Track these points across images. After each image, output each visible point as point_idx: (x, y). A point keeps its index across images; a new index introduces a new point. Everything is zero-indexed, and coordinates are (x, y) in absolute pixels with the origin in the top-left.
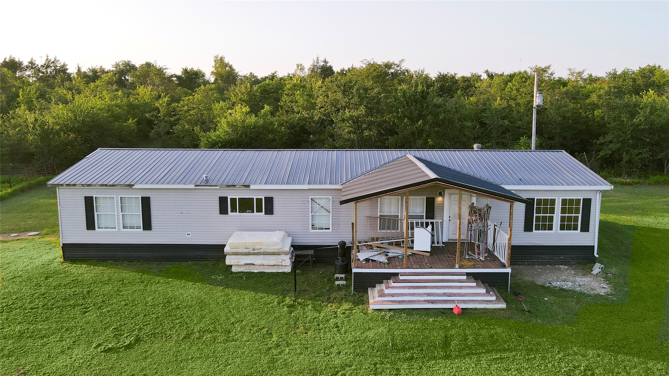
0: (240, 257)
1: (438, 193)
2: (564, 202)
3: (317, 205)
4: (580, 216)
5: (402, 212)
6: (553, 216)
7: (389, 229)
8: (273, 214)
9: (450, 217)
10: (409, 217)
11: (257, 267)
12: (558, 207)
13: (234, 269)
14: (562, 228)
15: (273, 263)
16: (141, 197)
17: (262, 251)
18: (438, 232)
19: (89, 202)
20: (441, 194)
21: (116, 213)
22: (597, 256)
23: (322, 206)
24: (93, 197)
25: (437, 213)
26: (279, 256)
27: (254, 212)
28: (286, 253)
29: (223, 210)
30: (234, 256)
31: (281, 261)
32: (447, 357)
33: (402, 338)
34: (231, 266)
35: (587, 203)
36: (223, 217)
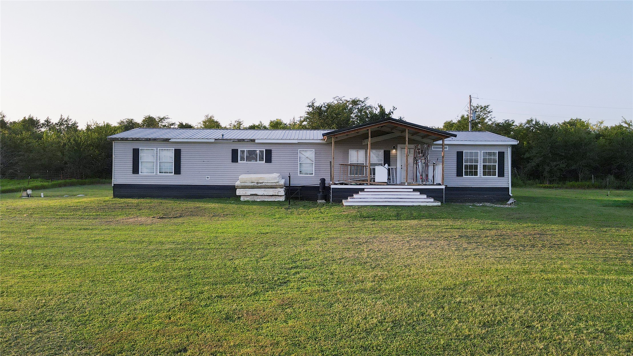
0: (247, 189)
1: (392, 147)
2: (485, 154)
3: (304, 156)
5: (366, 161)
6: (477, 165)
7: (356, 174)
8: (271, 162)
9: (402, 166)
10: (371, 164)
11: (259, 197)
12: (481, 157)
14: (484, 174)
15: (271, 194)
16: (175, 149)
17: (263, 184)
18: (393, 175)
19: (136, 153)
20: (394, 148)
21: (155, 161)
22: (511, 195)
24: (139, 149)
25: (392, 162)
26: (276, 189)
27: (257, 161)
28: (281, 187)
30: (242, 189)
31: (278, 192)
33: (367, 214)
35: (501, 155)
36: (234, 164)
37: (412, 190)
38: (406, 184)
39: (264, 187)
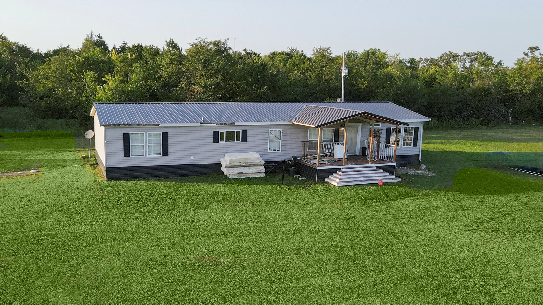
0: (235, 168)
3: (273, 135)
4: (413, 137)
5: (321, 138)
6: (400, 138)
8: (247, 142)
11: (245, 174)
13: (228, 177)
14: (404, 145)
15: (255, 171)
16: (163, 133)
17: (248, 164)
19: (126, 137)
20: (342, 127)
21: (145, 144)
22: (421, 160)
23: (276, 136)
24: (129, 134)
25: (340, 138)
27: (235, 141)
28: (261, 165)
29: (216, 140)
30: (230, 169)
31: (259, 170)
34: (227, 175)
35: (417, 129)
36: (216, 144)
37: (376, 168)
38: (370, 163)
39: (248, 166)
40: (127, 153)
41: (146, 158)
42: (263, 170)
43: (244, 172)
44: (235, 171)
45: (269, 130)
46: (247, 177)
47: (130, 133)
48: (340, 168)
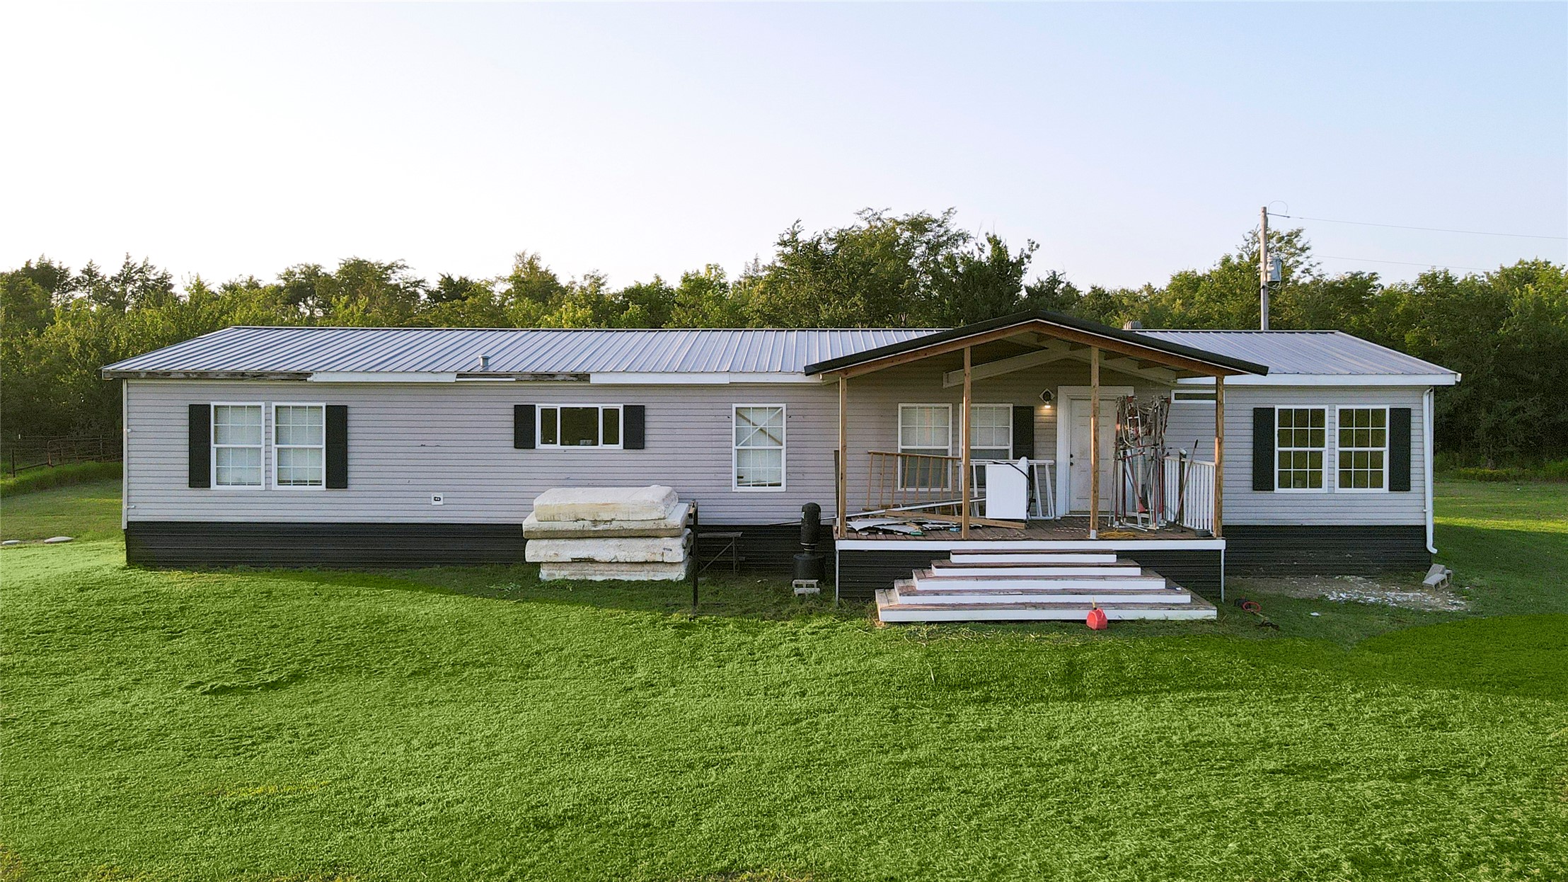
0: (562, 542)
1: (1041, 396)
2: (1345, 416)
3: (751, 426)
4: (1386, 451)
5: (955, 442)
6: (1321, 452)
7: (924, 484)
8: (643, 448)
9: (1071, 456)
10: (973, 454)
11: (602, 567)
12: (1332, 428)
13: (544, 574)
14: (1345, 481)
15: (642, 557)
16: (327, 407)
17: (615, 525)
18: (1043, 492)
19: (199, 420)
20: (1047, 398)
21: (263, 445)
22: (1434, 551)
23: (761, 430)
24: (209, 406)
25: (1039, 445)
26: (657, 541)
27: (597, 444)
28: (673, 533)
29: (523, 439)
30: (545, 542)
31: (662, 551)
32: (1075, 697)
33: (961, 667)
34: (537, 565)
35: (1402, 418)
36: (523, 454)
37: (1112, 558)
38: (1093, 534)
39: (616, 534)
40: (199, 475)
41: (267, 493)
42: (675, 550)
43: (597, 559)
44: (560, 552)
45: (734, 406)
46: (612, 578)
47: (213, 404)
48: (949, 552)
